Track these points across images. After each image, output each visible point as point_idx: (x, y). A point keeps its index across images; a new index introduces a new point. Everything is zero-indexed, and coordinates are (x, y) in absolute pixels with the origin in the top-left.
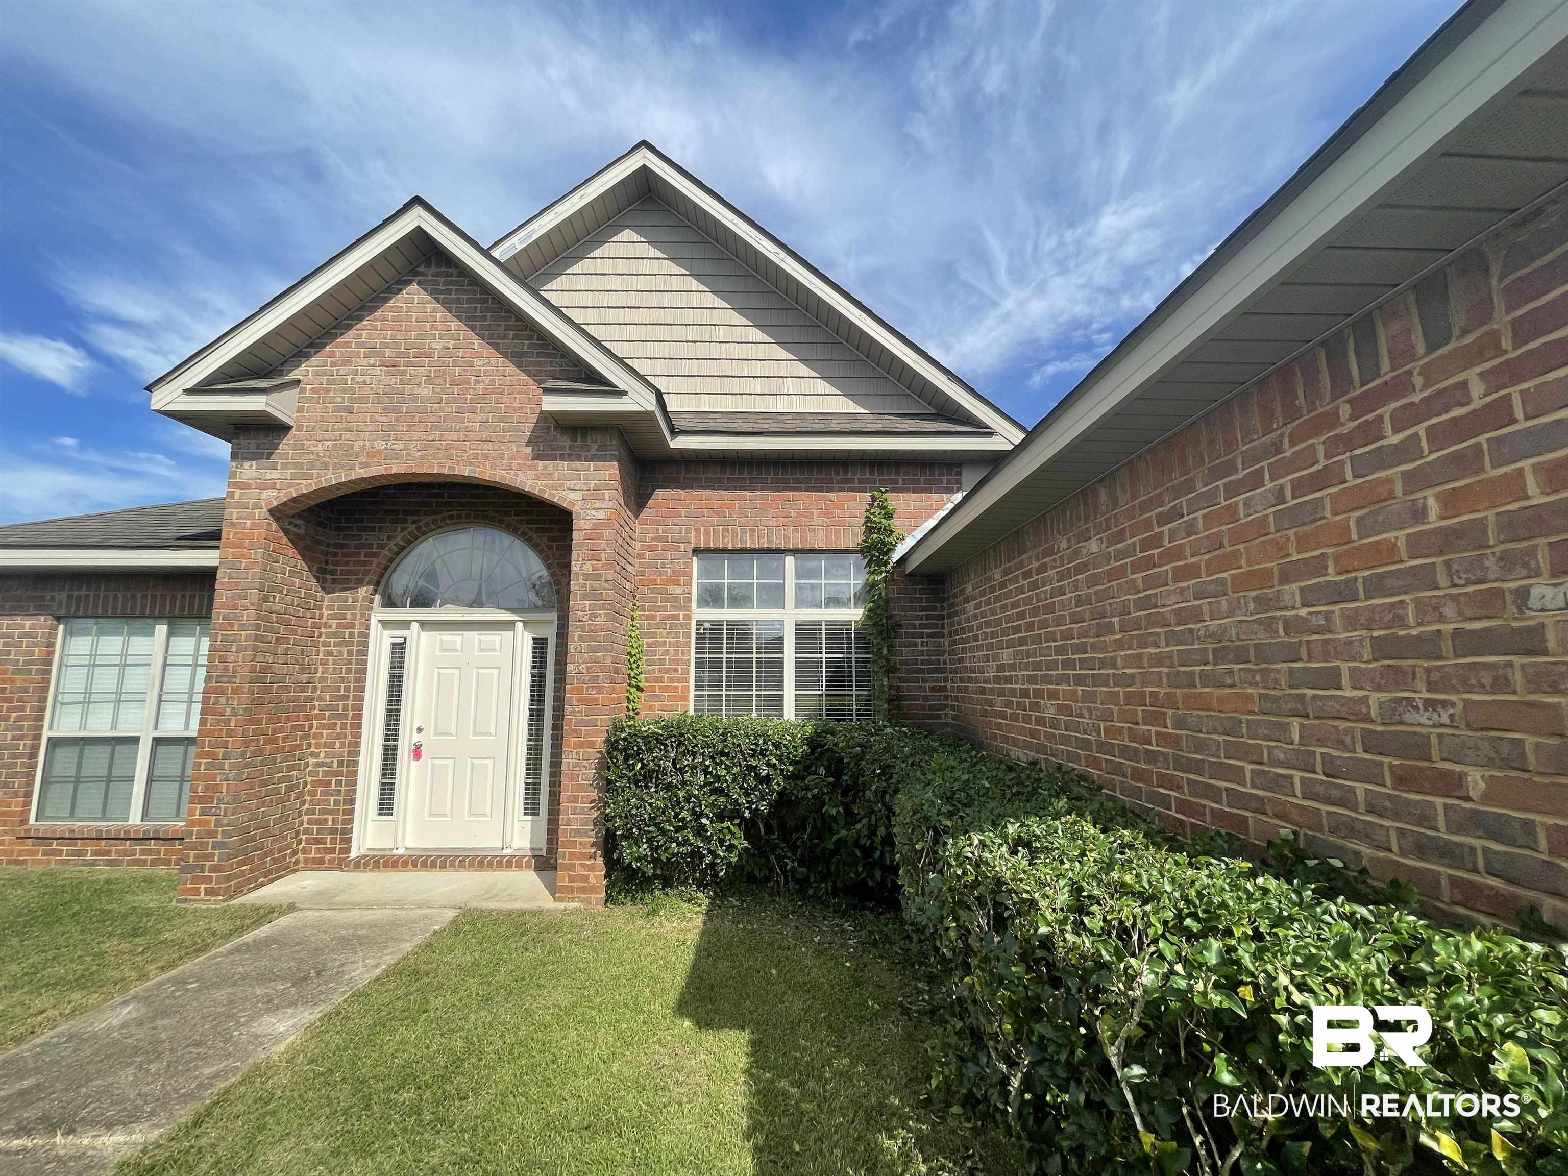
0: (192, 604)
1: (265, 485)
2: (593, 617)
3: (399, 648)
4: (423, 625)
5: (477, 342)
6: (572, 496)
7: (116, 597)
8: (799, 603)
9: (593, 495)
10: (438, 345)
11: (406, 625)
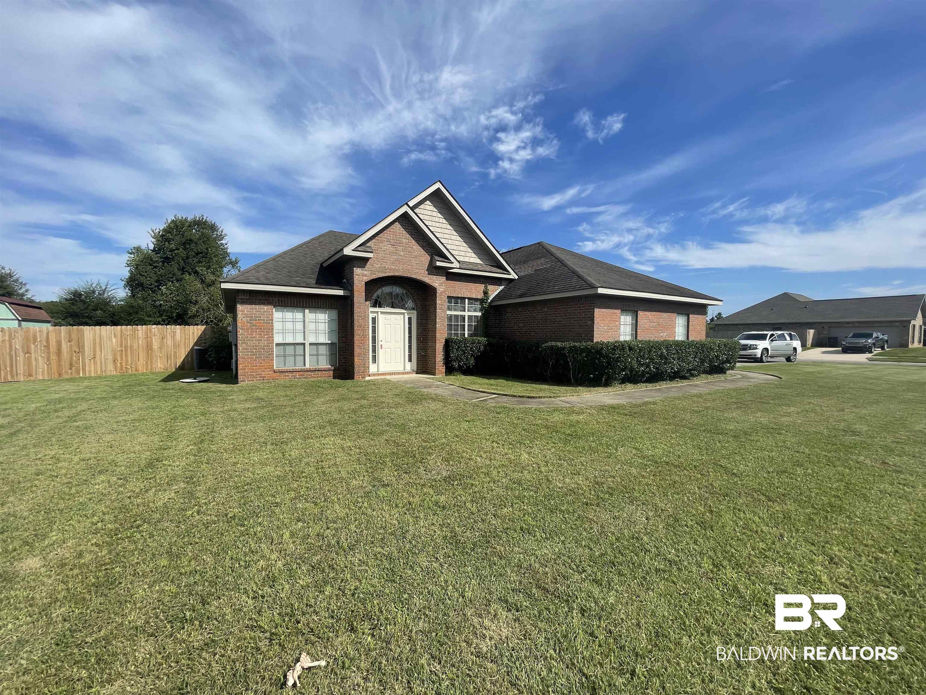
0: (318, 303)
1: (364, 275)
2: (441, 314)
3: (374, 319)
4: (382, 313)
5: (414, 241)
6: (437, 285)
7: (294, 301)
8: (468, 311)
9: (441, 285)
10: (404, 240)
11: (377, 312)
